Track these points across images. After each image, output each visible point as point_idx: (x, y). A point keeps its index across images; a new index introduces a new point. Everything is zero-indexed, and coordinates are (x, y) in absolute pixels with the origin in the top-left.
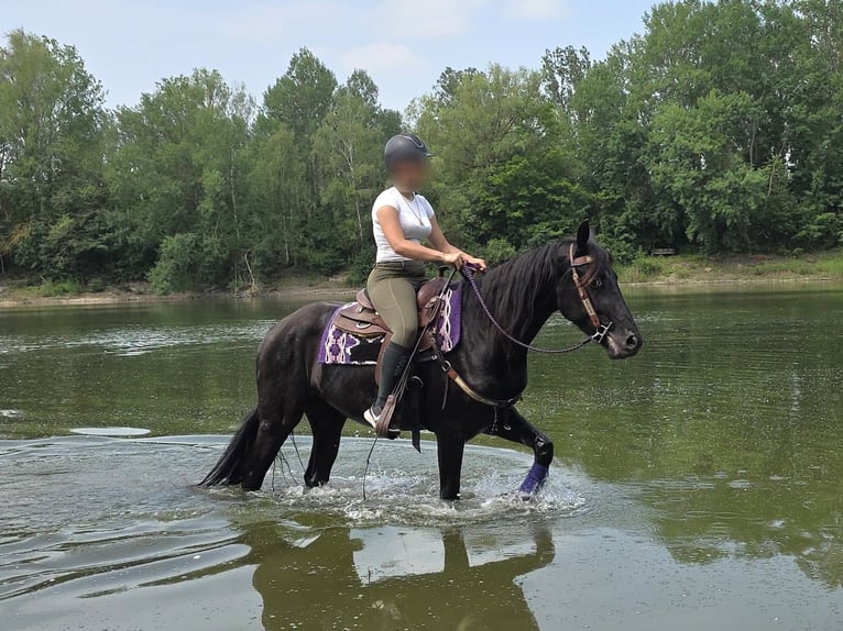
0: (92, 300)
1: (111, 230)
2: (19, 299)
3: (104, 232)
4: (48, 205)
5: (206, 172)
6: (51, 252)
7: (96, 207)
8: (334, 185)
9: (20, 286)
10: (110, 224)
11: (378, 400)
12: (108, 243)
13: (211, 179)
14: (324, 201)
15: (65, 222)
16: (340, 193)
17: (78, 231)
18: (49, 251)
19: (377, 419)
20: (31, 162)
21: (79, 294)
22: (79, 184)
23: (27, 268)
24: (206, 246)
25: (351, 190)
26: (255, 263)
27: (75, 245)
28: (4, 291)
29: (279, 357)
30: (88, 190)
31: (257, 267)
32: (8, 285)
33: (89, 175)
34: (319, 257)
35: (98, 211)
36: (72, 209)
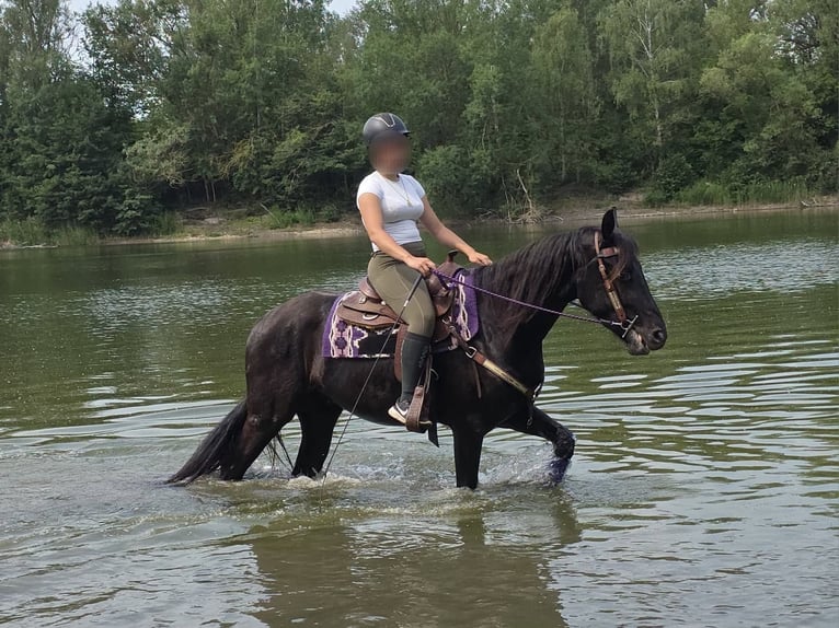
0: (329, 231)
1: (352, 145)
2: (241, 233)
3: (341, 148)
4: (272, 118)
5: (478, 68)
6: (277, 175)
7: (330, 117)
8: (631, 77)
9: (239, 217)
10: (351, 138)
11: (402, 395)
12: (347, 161)
13: (486, 75)
14: (619, 97)
15: (297, 138)
16: (636, 88)
17: (310, 149)
18: (273, 173)
19: (404, 413)
20: (252, 65)
21: (312, 224)
22: (308, 90)
23: (246, 195)
24: (473, 160)
25: (654, 82)
26: (531, 180)
27: (308, 164)
28: (220, 223)
29: (273, 351)
30: (322, 96)
31: (534, 185)
32: (224, 215)
33: (323, 79)
34: (606, 171)
35: (333, 123)
36: (300, 121)
